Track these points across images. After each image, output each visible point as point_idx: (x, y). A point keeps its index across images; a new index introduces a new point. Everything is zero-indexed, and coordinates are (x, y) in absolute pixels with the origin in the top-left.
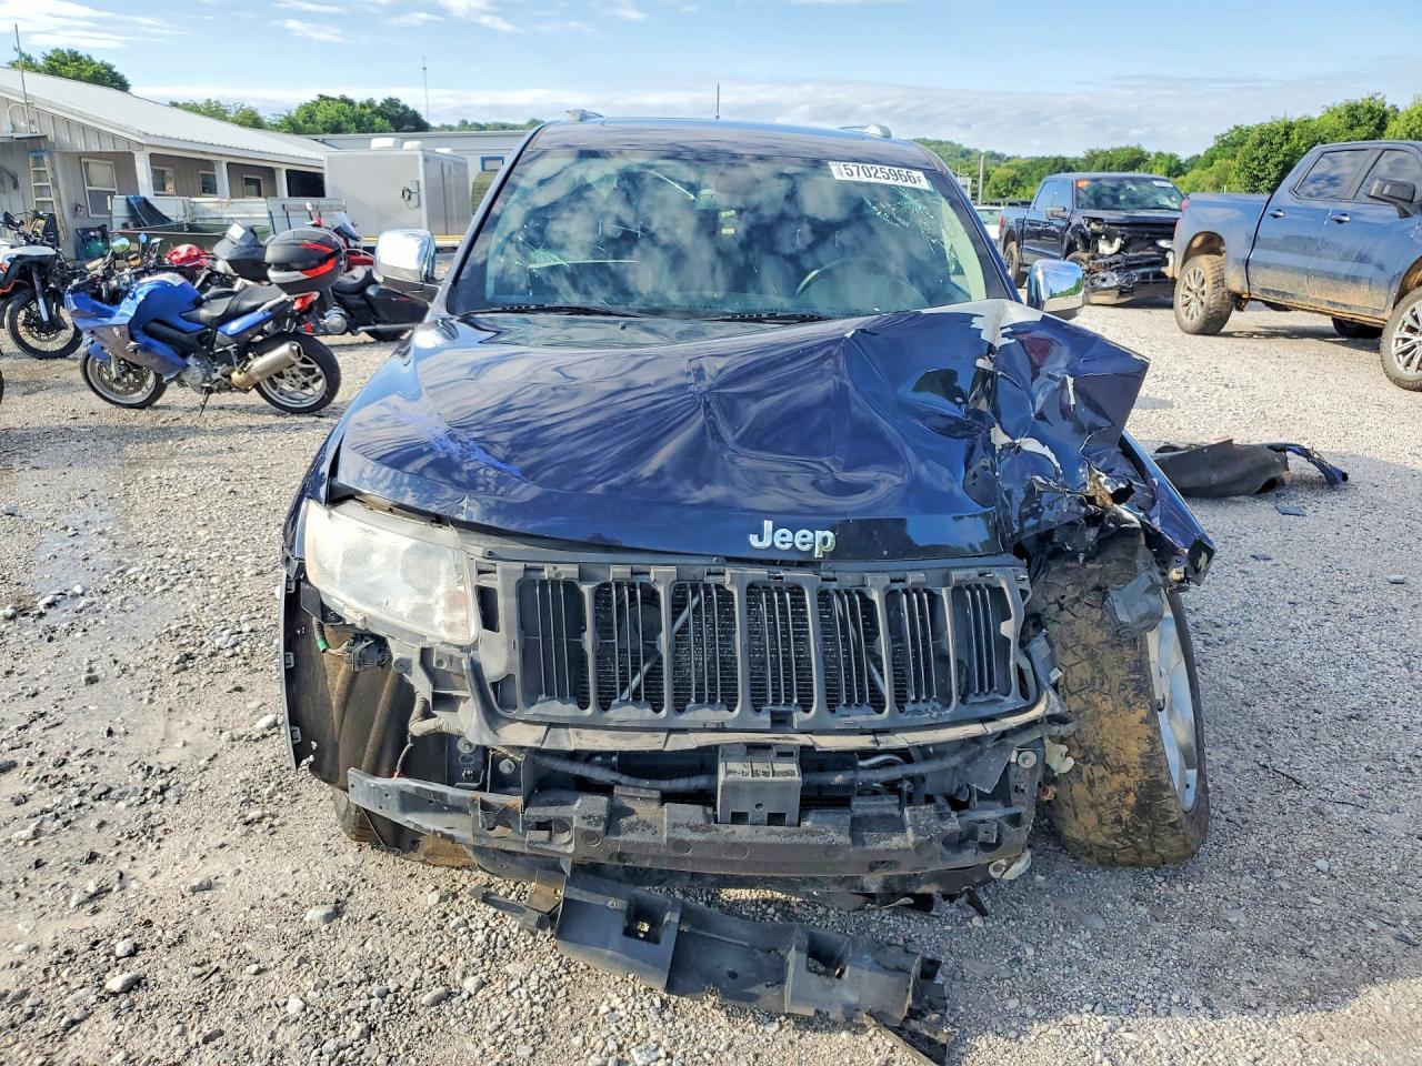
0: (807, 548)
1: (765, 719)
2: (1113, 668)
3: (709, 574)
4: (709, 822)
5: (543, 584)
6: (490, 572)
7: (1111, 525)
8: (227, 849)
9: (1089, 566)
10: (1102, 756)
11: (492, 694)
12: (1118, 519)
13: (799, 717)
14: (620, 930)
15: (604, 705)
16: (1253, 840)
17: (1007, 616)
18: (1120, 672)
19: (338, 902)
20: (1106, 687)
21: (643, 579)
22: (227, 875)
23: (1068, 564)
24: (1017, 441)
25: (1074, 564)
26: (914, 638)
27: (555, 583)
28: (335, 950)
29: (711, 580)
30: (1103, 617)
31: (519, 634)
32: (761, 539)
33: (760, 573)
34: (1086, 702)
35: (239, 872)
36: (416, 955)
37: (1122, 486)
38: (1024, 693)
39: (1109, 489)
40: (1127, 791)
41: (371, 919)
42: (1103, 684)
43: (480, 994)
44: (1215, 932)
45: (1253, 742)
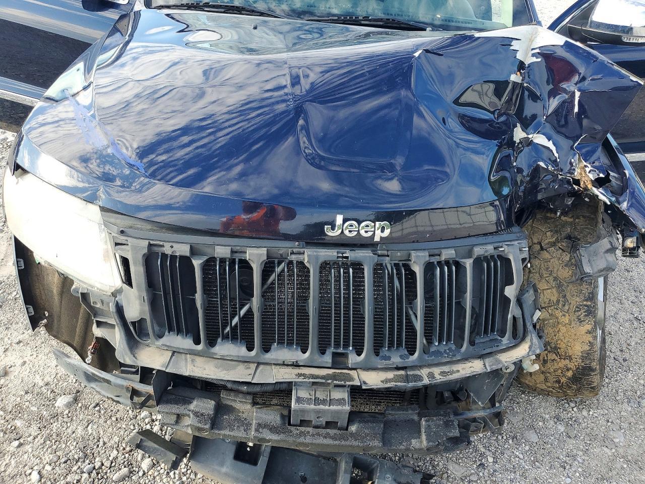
0: (370, 234)
1: (328, 359)
2: (573, 296)
3: (292, 253)
4: (284, 424)
5: (164, 256)
6: (124, 244)
7: (587, 199)
8: (22, 344)
9: (563, 218)
10: (556, 348)
11: (132, 328)
12: (594, 198)
13: (353, 359)
14: (232, 455)
15: (211, 343)
16: (630, 376)
17: (510, 281)
18: (578, 299)
19: (78, 392)
20: (567, 307)
21: (242, 256)
22: (17, 365)
23: (549, 215)
24: (530, 136)
25: (553, 215)
26: (442, 295)
27: (173, 257)
28: (69, 431)
29: (294, 258)
30: (570, 260)
31: (148, 291)
32: (333, 229)
33: (330, 254)
34: (551, 315)
35: (25, 363)
36: (116, 439)
37: (602, 175)
38: (515, 335)
39: (592, 177)
40: (568, 370)
41: (95, 407)
42: (564, 305)
43: (150, 473)
44: (605, 449)
45: (631, 299)
